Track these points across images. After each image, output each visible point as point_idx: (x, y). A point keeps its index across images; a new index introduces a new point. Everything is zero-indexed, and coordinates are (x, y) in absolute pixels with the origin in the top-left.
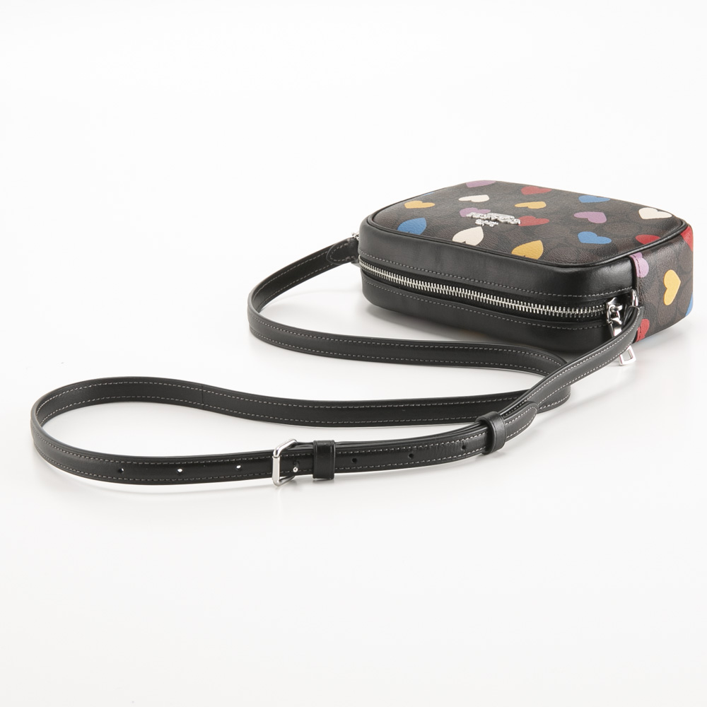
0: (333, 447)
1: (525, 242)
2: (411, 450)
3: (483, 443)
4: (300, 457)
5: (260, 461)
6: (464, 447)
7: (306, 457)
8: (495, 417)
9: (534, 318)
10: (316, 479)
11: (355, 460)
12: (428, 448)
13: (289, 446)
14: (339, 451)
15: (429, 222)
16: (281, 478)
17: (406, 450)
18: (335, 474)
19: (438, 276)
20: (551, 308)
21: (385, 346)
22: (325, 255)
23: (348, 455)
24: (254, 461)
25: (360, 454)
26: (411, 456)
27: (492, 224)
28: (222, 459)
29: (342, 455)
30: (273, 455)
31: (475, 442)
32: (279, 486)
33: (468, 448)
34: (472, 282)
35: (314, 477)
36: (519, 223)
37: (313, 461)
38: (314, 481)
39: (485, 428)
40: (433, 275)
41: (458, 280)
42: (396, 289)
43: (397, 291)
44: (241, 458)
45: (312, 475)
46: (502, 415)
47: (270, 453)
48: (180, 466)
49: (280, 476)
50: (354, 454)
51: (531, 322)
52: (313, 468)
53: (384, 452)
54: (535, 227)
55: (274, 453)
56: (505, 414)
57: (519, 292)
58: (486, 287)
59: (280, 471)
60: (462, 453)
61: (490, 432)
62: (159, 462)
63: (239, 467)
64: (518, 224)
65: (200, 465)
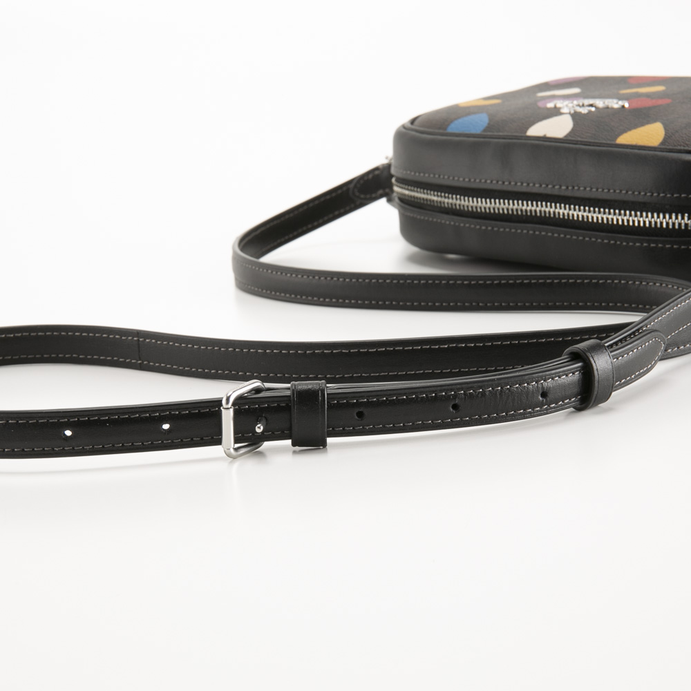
0: (323, 391)
1: (636, 126)
2: (455, 396)
3: (576, 390)
4: (269, 409)
5: (201, 415)
6: (544, 395)
7: (279, 409)
8: (597, 348)
9: (653, 236)
10: (297, 448)
11: (360, 415)
12: (483, 394)
13: (250, 391)
14: (334, 399)
15: (491, 117)
16: (237, 445)
17: (447, 398)
18: (329, 440)
19: (506, 187)
20: (680, 217)
21: (426, 285)
22: (348, 190)
23: (348, 405)
24: (191, 416)
25: (369, 404)
26: (455, 407)
27: (584, 111)
28: (136, 413)
29: (339, 406)
30: (221, 405)
31: (563, 387)
32: (234, 458)
33: (551, 396)
34: (556, 191)
35: (294, 445)
36: (627, 105)
37: (291, 415)
38: (295, 452)
39: (580, 364)
40: (499, 187)
41: (536, 189)
42: (446, 216)
43: (446, 220)
44: (170, 410)
45: (289, 442)
46: (608, 346)
47: (218, 403)
48: (68, 426)
49: (236, 441)
50: (358, 404)
51: (649, 242)
52: (290, 429)
53: (409, 401)
54: (649, 108)
55: (224, 402)
56: (611, 346)
57: (630, 197)
58: (578, 194)
59: (235, 433)
60: (541, 405)
61: (587, 373)
62: (32, 418)
63: (166, 426)
64: (623, 107)
65: (100, 423)
